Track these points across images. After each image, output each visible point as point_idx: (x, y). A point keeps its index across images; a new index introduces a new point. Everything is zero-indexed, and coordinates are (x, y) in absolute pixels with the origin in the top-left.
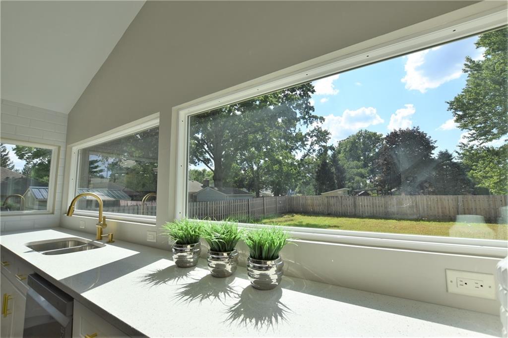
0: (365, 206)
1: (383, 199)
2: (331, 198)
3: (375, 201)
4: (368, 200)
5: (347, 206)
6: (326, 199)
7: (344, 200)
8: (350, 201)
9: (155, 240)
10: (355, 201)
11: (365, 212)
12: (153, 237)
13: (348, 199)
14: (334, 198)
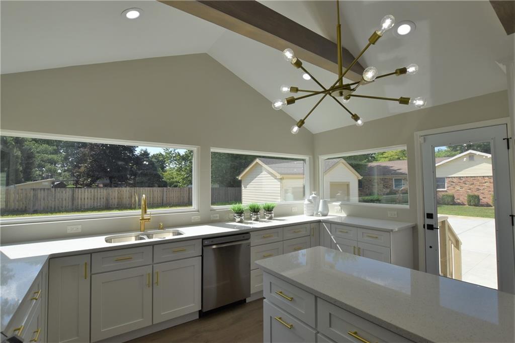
0: (84, 199)
1: (105, 191)
2: (39, 191)
3: (96, 194)
4: (89, 192)
5: (62, 200)
6: (32, 192)
7: (59, 192)
8: (67, 194)
9: (199, 220)
10: (73, 194)
11: (84, 205)
12: (197, 218)
13: (64, 192)
14: (44, 191)
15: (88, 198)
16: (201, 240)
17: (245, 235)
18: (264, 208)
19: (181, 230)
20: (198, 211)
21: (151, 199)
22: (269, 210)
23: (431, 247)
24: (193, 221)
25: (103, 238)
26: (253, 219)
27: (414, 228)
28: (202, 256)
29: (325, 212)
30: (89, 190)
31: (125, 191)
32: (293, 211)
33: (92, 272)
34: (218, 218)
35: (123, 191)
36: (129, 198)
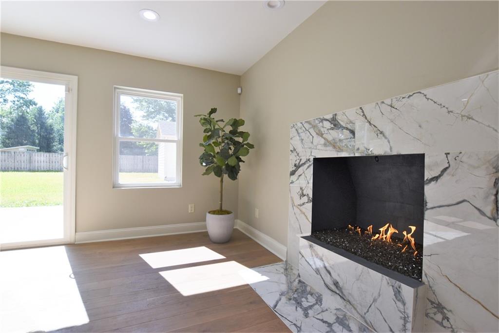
0: (41, 162)
5: (21, 162)
7: (18, 155)
8: (25, 157)
10: (30, 157)
11: (41, 167)
15: (44, 161)
30: (45, 154)
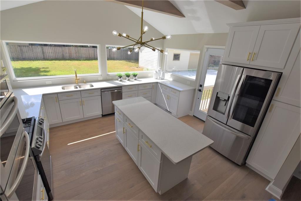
2: (23, 47)
3: (56, 50)
4: (52, 49)
6: (19, 48)
9: (102, 79)
12: (101, 79)
13: (37, 48)
14: (26, 47)
16: (100, 89)
17: (120, 88)
18: (133, 75)
19: (93, 84)
20: (101, 75)
21: (88, 55)
22: (135, 76)
23: (198, 98)
24: (99, 79)
25: (61, 87)
26: (127, 79)
27: (195, 90)
28: (101, 95)
29: (163, 78)
31: (72, 49)
32: (149, 76)
33: (59, 100)
34: (111, 79)
35: (71, 49)
36: (75, 53)
